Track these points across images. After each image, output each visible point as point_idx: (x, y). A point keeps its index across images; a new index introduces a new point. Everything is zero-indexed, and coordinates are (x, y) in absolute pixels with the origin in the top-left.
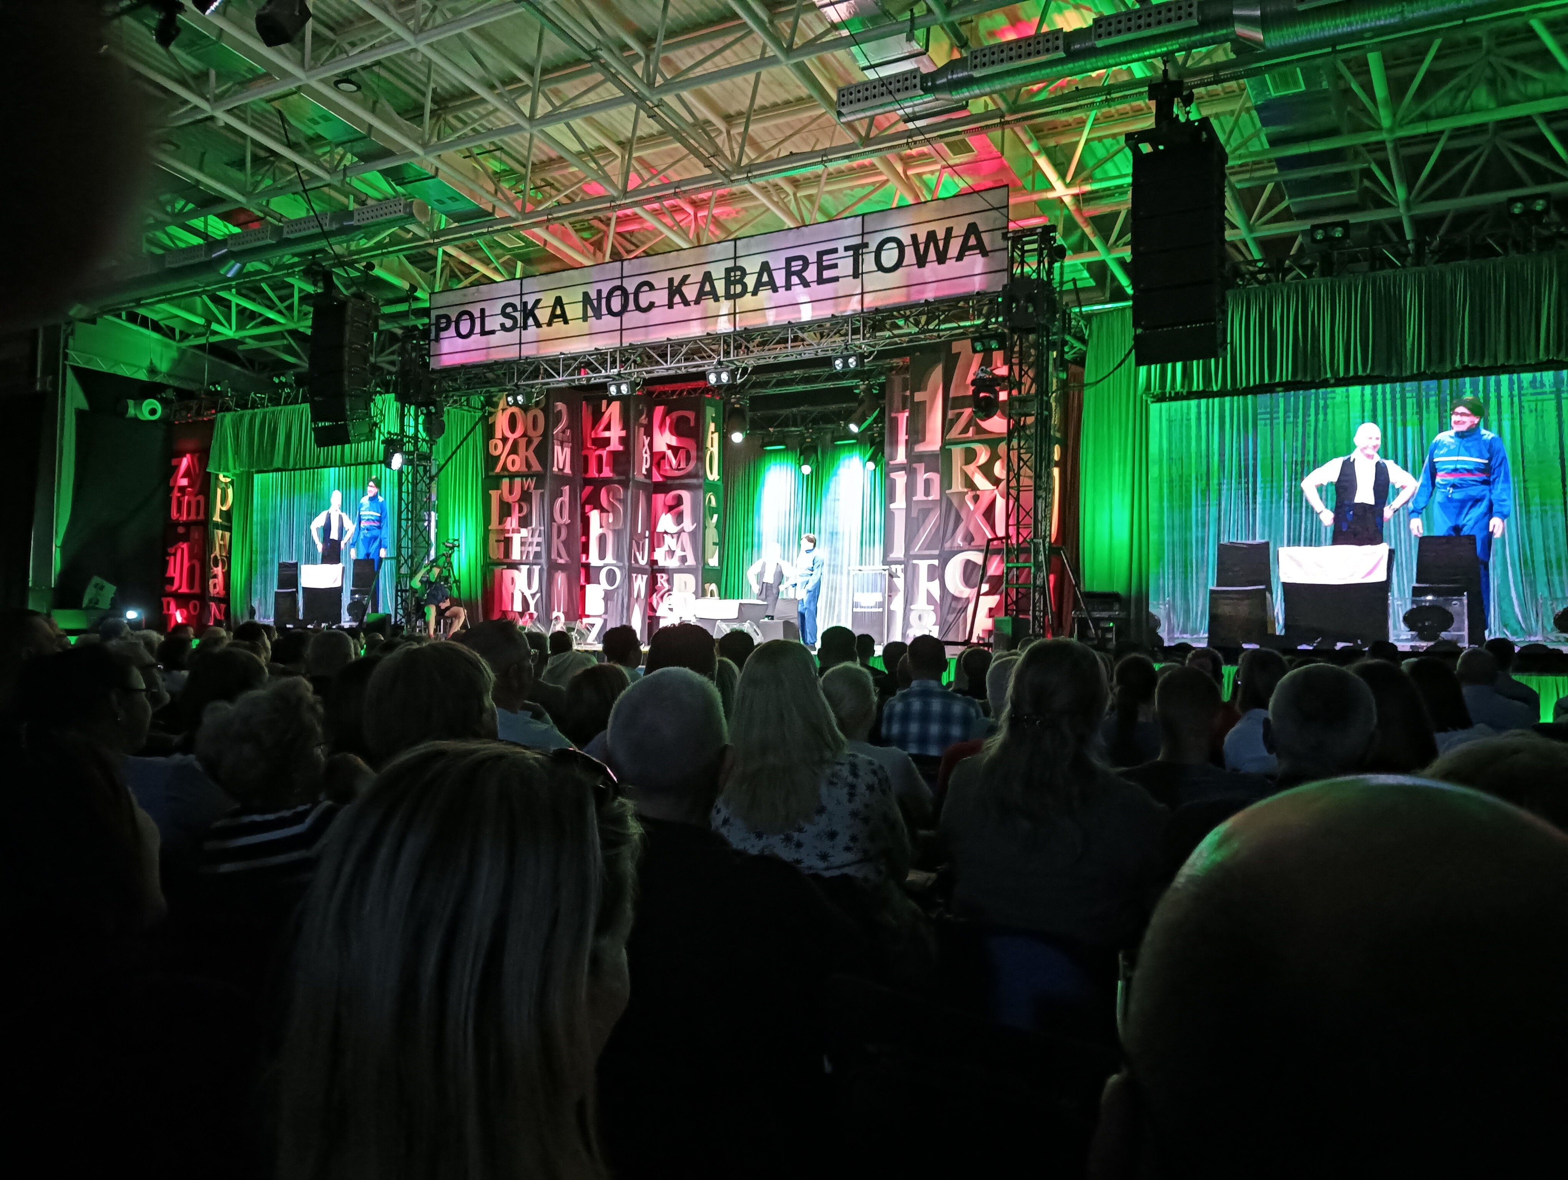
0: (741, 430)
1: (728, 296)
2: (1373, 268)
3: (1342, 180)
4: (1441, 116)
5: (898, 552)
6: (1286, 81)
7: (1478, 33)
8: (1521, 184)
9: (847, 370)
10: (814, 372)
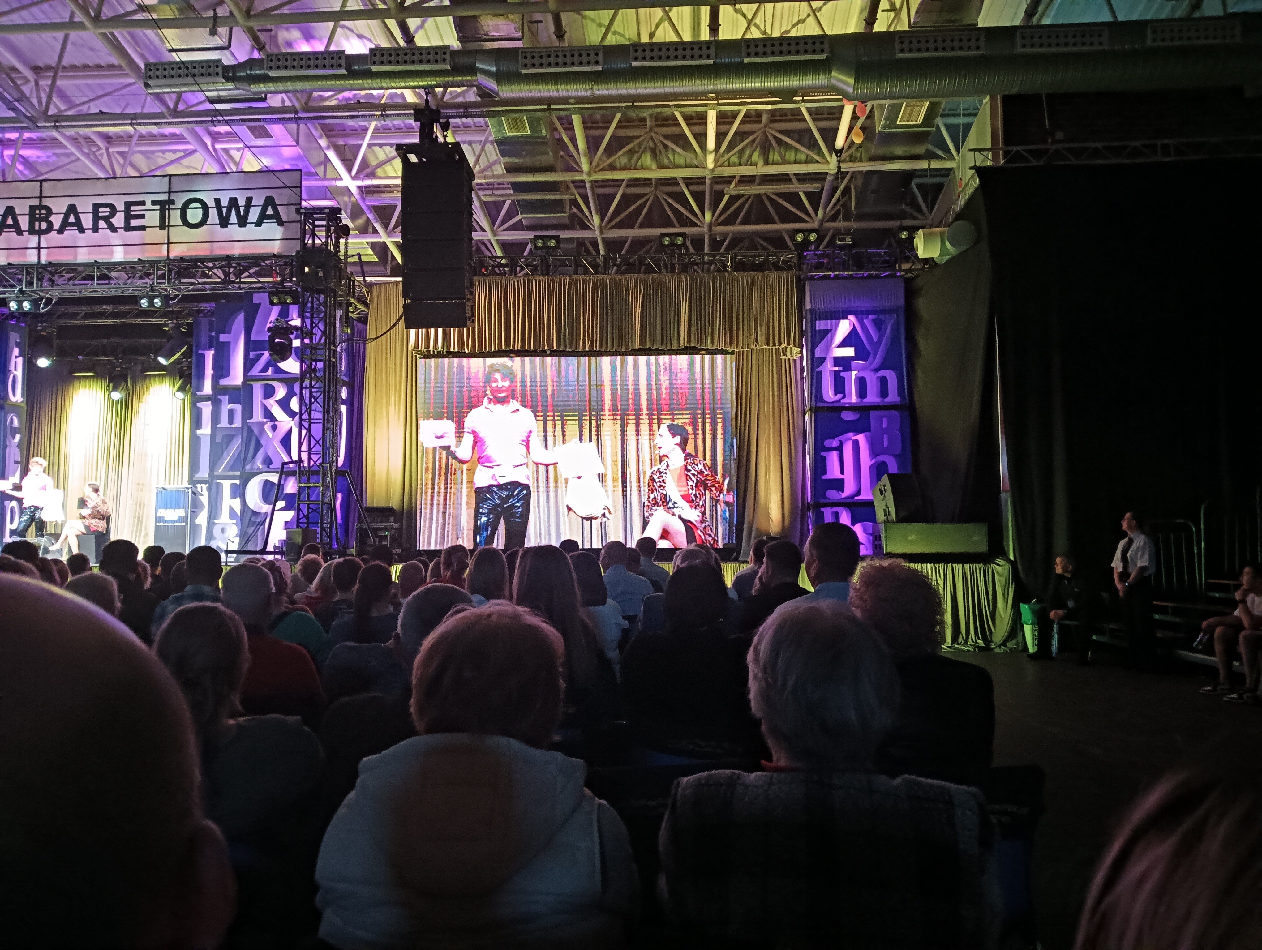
0: (47, 355)
1: (32, 231)
2: (576, 273)
3: (556, 206)
4: (624, 168)
5: (204, 473)
6: (516, 124)
7: (645, 114)
8: (672, 225)
9: (152, 309)
10: (124, 308)
